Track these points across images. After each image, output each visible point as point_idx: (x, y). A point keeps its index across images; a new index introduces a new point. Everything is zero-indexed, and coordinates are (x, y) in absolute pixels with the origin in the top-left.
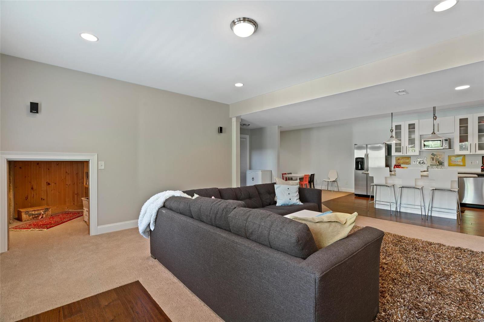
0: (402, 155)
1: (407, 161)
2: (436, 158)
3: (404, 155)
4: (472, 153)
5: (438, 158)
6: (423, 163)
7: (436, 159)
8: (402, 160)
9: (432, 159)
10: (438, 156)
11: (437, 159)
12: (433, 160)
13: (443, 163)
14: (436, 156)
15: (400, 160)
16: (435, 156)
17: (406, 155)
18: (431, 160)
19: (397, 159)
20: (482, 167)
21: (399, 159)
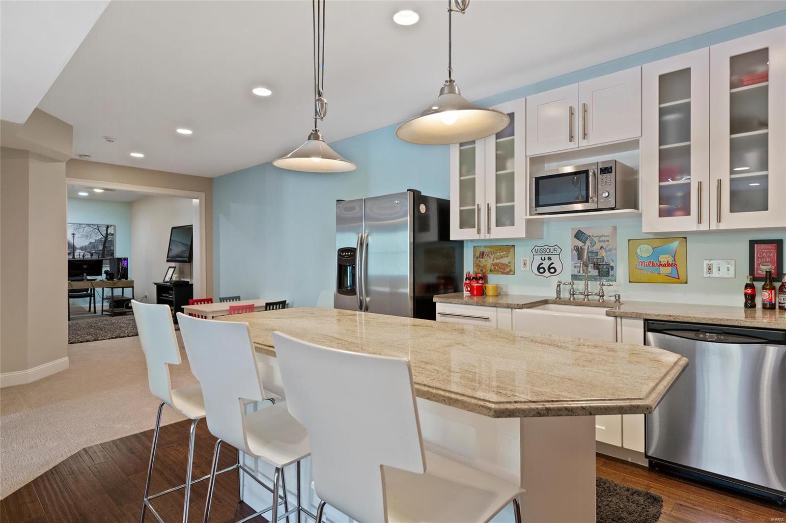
0: (477, 237)
1: (505, 261)
2: (591, 249)
3: (482, 237)
4: (704, 227)
5: (596, 247)
6: (549, 269)
7: (588, 253)
8: (492, 257)
9: (575, 253)
10: (596, 239)
11: (592, 252)
12: (580, 257)
13: (612, 268)
14: (588, 243)
15: (486, 258)
16: (584, 243)
17: (488, 237)
18: (573, 259)
19: (478, 254)
20: (749, 291)
21: (482, 254)
